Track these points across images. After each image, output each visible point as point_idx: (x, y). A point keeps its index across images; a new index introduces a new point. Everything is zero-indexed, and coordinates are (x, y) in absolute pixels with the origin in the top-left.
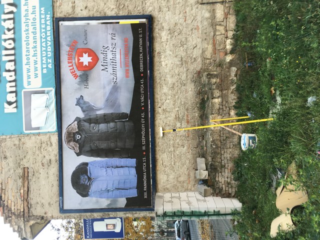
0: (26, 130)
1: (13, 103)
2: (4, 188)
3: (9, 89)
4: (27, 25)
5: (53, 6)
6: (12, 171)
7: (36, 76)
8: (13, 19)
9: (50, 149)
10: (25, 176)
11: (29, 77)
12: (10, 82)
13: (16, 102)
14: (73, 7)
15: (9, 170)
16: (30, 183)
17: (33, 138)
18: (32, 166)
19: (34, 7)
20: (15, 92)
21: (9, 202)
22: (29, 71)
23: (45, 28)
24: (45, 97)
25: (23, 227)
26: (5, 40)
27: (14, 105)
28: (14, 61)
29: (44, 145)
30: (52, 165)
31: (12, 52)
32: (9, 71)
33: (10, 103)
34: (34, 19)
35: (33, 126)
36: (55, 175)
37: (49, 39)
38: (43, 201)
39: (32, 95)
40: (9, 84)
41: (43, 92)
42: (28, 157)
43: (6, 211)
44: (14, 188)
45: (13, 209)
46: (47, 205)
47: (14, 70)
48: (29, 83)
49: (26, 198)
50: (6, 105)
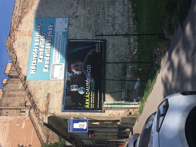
0: (51, 78)
1: (47, 68)
2: (38, 101)
3: (46, 63)
4: (57, 41)
5: (68, 35)
6: (43, 94)
7: (58, 59)
8: (51, 39)
9: (60, 86)
10: (48, 96)
11: (55, 59)
12: (47, 60)
13: (48, 68)
14: (75, 36)
15: (42, 94)
16: (50, 99)
17: (54, 82)
18: (52, 93)
19: (60, 36)
20: (49, 64)
21: (40, 107)
22: (55, 57)
23: (64, 43)
24: (60, 66)
25: (44, 118)
26: (47, 46)
27: (48, 69)
28: (50, 53)
29: (57, 85)
30: (60, 93)
31: (50, 50)
32: (47, 57)
33: (46, 68)
34: (60, 39)
35: (54, 77)
36: (61, 97)
37: (65, 46)
38: (55, 107)
39: (55, 66)
40: (46, 61)
41: (60, 65)
42: (50, 89)
43: (37, 111)
44: (43, 101)
45: (41, 110)
46: (56, 109)
47: (49, 57)
48: (55, 61)
49: (47, 105)
50: (44, 69)
